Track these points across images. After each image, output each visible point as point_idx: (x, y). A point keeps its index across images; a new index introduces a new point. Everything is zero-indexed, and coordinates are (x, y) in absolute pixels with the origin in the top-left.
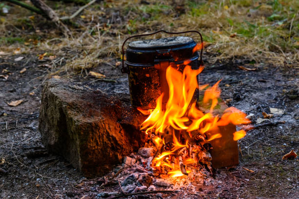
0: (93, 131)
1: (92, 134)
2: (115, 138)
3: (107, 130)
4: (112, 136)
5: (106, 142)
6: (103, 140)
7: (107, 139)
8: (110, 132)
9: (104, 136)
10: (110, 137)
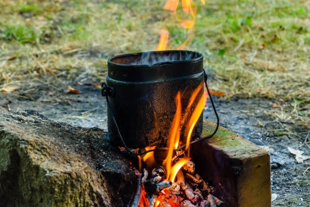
0: (73, 186)
1: (72, 190)
2: (101, 195)
3: (89, 183)
4: (97, 193)
5: (88, 203)
6: (84, 199)
7: (89, 198)
8: (93, 186)
9: (86, 193)
10: (94, 195)
